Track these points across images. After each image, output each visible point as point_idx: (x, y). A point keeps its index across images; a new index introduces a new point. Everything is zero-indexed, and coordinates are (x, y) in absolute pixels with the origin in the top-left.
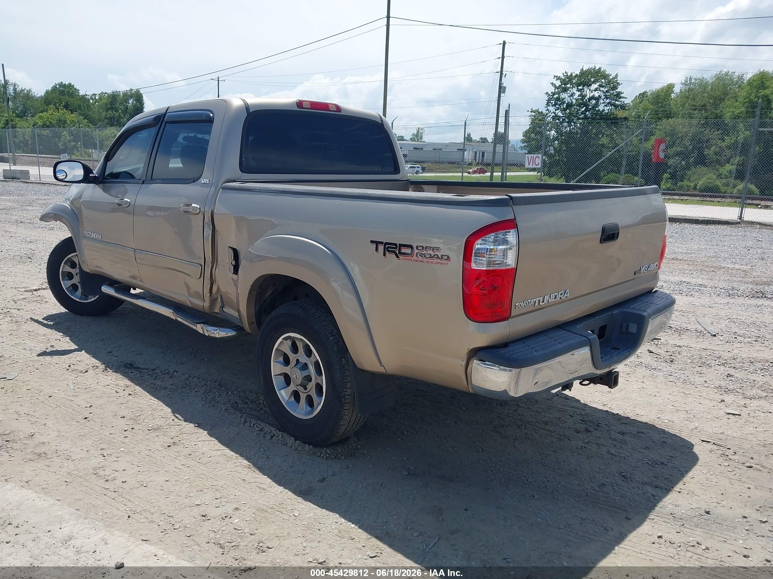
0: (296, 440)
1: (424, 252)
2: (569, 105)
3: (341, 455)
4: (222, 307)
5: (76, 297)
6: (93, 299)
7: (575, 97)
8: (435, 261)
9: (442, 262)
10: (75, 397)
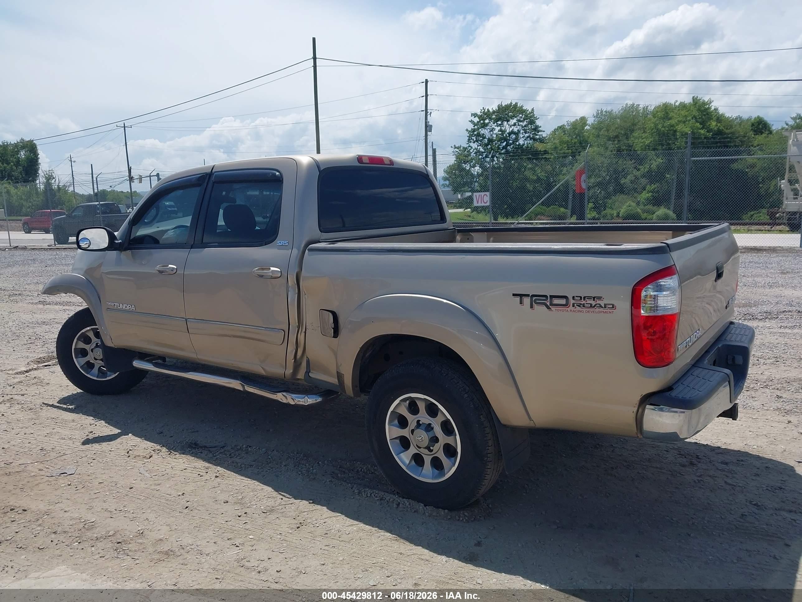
0: (425, 506)
1: (583, 302)
2: (490, 141)
3: (480, 517)
4: (308, 372)
5: (93, 376)
6: (114, 376)
7: (495, 132)
8: (597, 310)
9: (607, 310)
10: (158, 486)
